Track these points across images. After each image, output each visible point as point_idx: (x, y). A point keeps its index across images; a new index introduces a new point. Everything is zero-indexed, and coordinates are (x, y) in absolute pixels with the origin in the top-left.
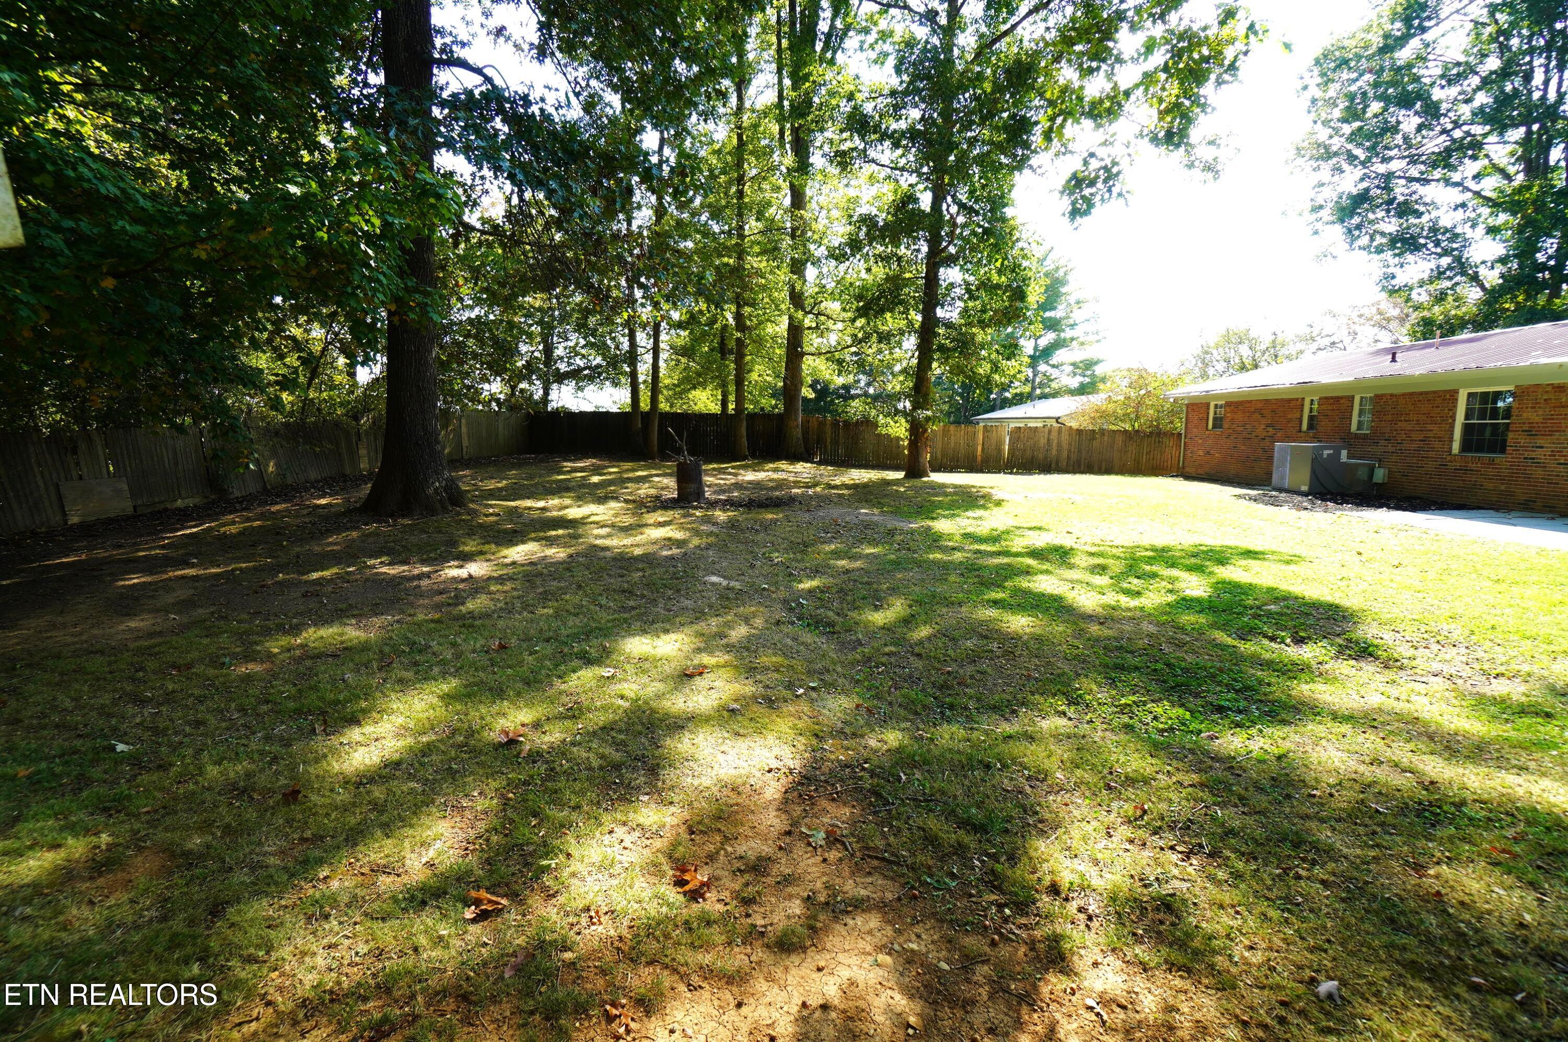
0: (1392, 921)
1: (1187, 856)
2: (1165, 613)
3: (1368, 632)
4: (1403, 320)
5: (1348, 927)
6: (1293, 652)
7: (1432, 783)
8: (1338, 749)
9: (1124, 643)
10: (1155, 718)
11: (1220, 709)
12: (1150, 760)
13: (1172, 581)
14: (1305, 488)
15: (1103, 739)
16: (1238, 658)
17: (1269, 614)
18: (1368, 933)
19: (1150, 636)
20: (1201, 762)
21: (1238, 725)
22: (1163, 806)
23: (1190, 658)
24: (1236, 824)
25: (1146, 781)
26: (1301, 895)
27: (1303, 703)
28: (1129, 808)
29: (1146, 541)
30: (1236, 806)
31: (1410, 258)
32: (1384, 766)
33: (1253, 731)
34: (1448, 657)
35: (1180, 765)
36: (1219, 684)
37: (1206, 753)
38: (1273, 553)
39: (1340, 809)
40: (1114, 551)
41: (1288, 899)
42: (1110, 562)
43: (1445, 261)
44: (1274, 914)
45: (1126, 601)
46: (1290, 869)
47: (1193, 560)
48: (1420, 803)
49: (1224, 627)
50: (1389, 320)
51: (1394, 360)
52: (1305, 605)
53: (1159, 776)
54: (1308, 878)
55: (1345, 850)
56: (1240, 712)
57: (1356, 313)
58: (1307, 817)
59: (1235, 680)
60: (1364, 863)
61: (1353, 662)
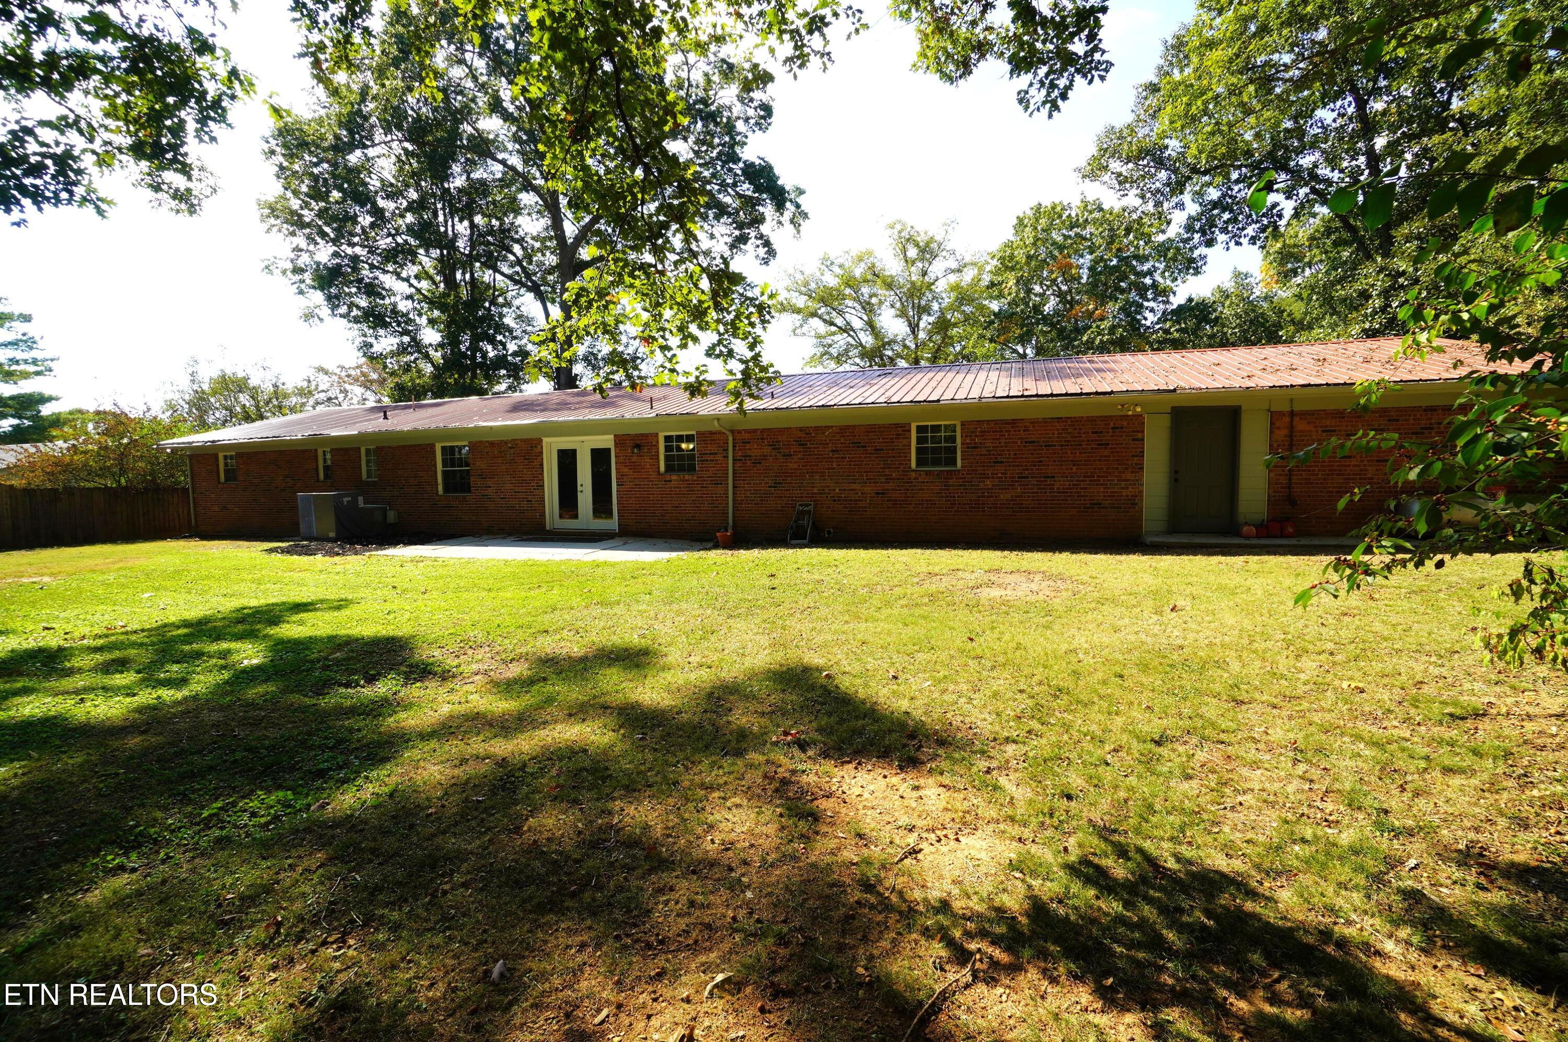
0: (517, 882)
1: (342, 941)
2: (226, 694)
3: (425, 654)
4: (382, 382)
5: (493, 909)
6: (369, 692)
7: (503, 759)
8: (435, 764)
9: (184, 744)
10: (254, 815)
11: (321, 774)
12: (264, 864)
13: (224, 654)
14: (332, 535)
15: (193, 871)
16: (323, 716)
17: (337, 662)
18: (506, 904)
19: (216, 725)
20: (321, 836)
21: (344, 781)
22: (298, 906)
23: (272, 733)
24: (377, 878)
25: (268, 890)
26: (452, 907)
27: (394, 736)
28: (259, 933)
29: (173, 617)
30: (371, 861)
31: (381, 332)
32: (470, 762)
33: (360, 781)
34: (480, 657)
35: (301, 851)
36: (311, 748)
37: (323, 825)
38: (322, 601)
39: (454, 814)
40: (133, 638)
41: (445, 918)
42: (132, 652)
43: (406, 339)
44: (438, 940)
45: (167, 694)
46: (436, 890)
47: (240, 627)
48: (501, 779)
49: (298, 688)
50: (371, 382)
51: (386, 417)
52: (366, 644)
53: (281, 876)
54: (452, 889)
55: (469, 847)
56: (341, 768)
57: (343, 374)
58: (433, 835)
59: (326, 738)
60: (484, 849)
61: (418, 684)
